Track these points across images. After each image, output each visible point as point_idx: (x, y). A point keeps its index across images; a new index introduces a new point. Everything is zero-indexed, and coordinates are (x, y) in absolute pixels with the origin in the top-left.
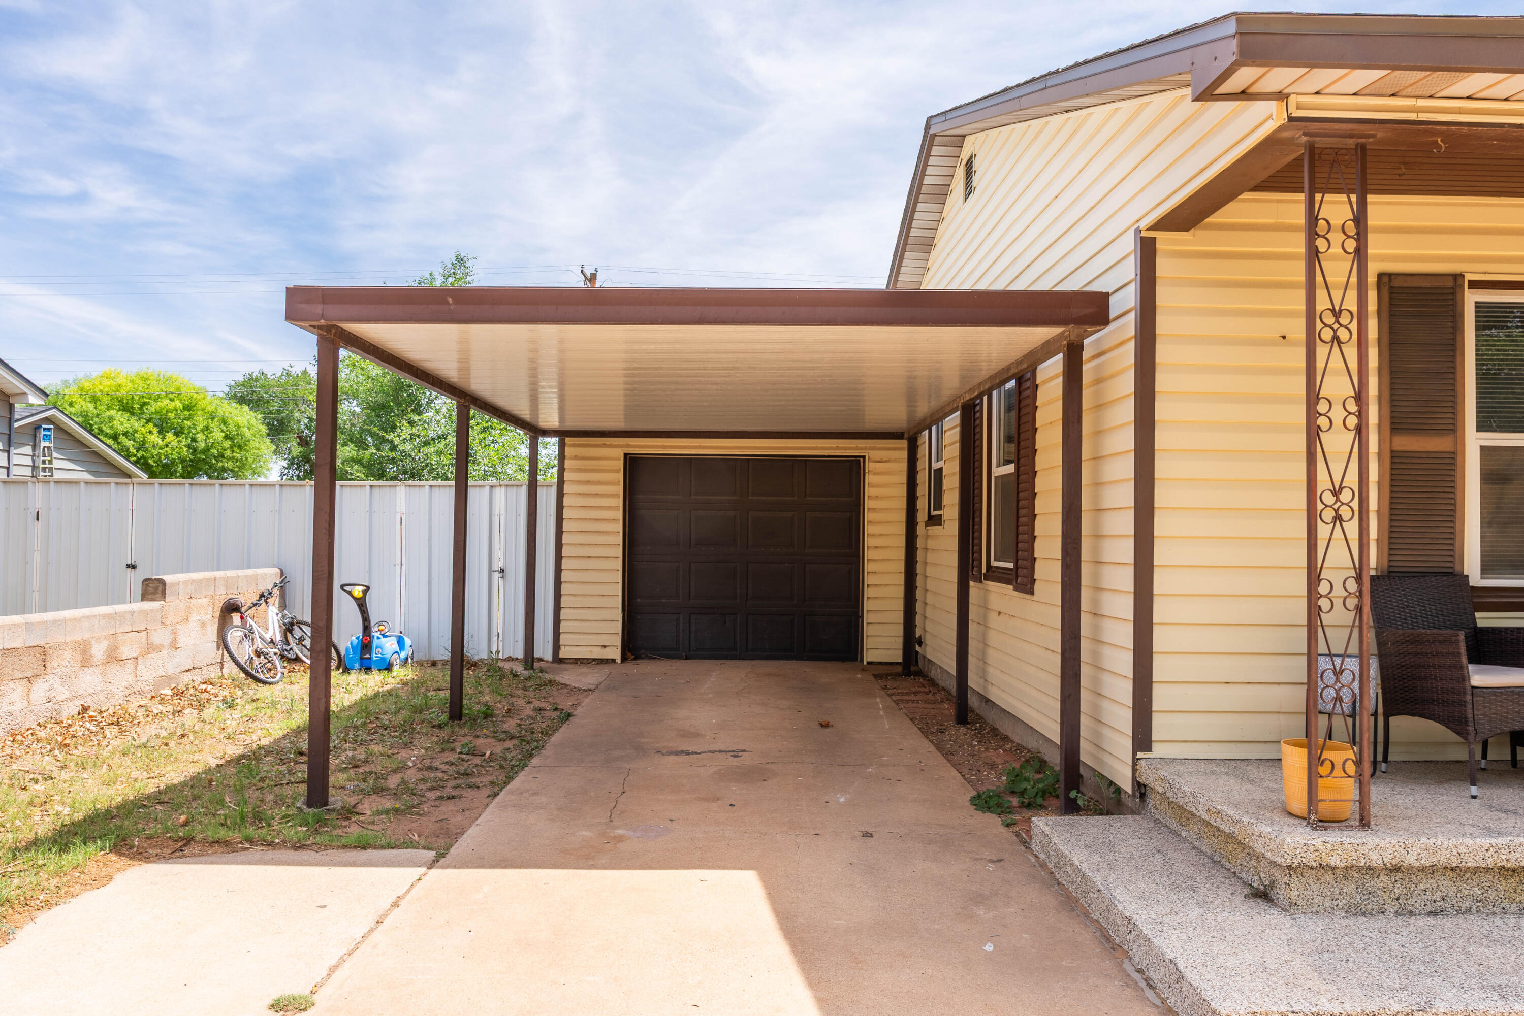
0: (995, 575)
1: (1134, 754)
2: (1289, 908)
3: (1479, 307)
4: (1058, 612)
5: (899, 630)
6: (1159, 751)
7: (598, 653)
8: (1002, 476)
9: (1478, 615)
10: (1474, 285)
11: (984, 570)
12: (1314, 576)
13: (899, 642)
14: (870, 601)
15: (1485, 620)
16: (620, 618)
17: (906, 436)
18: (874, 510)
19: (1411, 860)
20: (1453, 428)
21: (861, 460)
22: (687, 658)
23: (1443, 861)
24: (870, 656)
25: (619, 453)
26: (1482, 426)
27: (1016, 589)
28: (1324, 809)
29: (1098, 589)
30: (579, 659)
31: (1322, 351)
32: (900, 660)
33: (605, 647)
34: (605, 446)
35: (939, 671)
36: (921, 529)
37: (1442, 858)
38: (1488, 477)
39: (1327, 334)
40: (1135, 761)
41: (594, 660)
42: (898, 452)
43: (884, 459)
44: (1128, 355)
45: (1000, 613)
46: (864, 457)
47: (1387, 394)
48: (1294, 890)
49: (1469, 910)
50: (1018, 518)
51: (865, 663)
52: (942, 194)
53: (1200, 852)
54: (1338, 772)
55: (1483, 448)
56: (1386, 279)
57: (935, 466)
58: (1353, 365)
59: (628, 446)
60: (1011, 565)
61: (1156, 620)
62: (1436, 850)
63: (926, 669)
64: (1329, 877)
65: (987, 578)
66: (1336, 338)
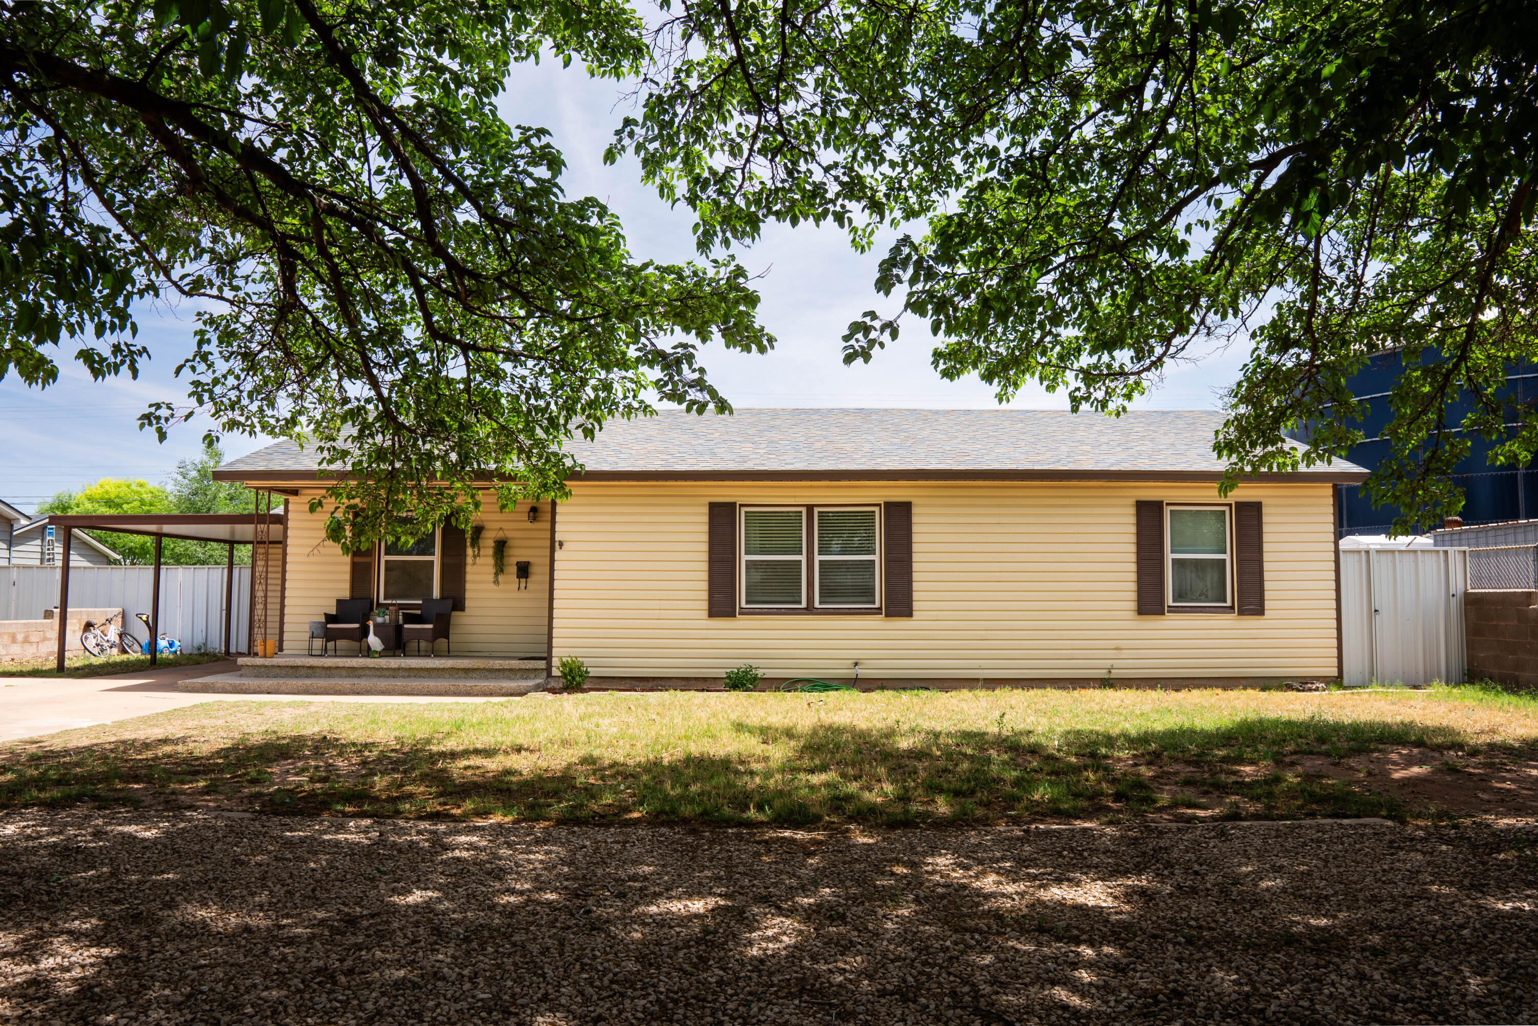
38: (387, 570)
55: (386, 561)
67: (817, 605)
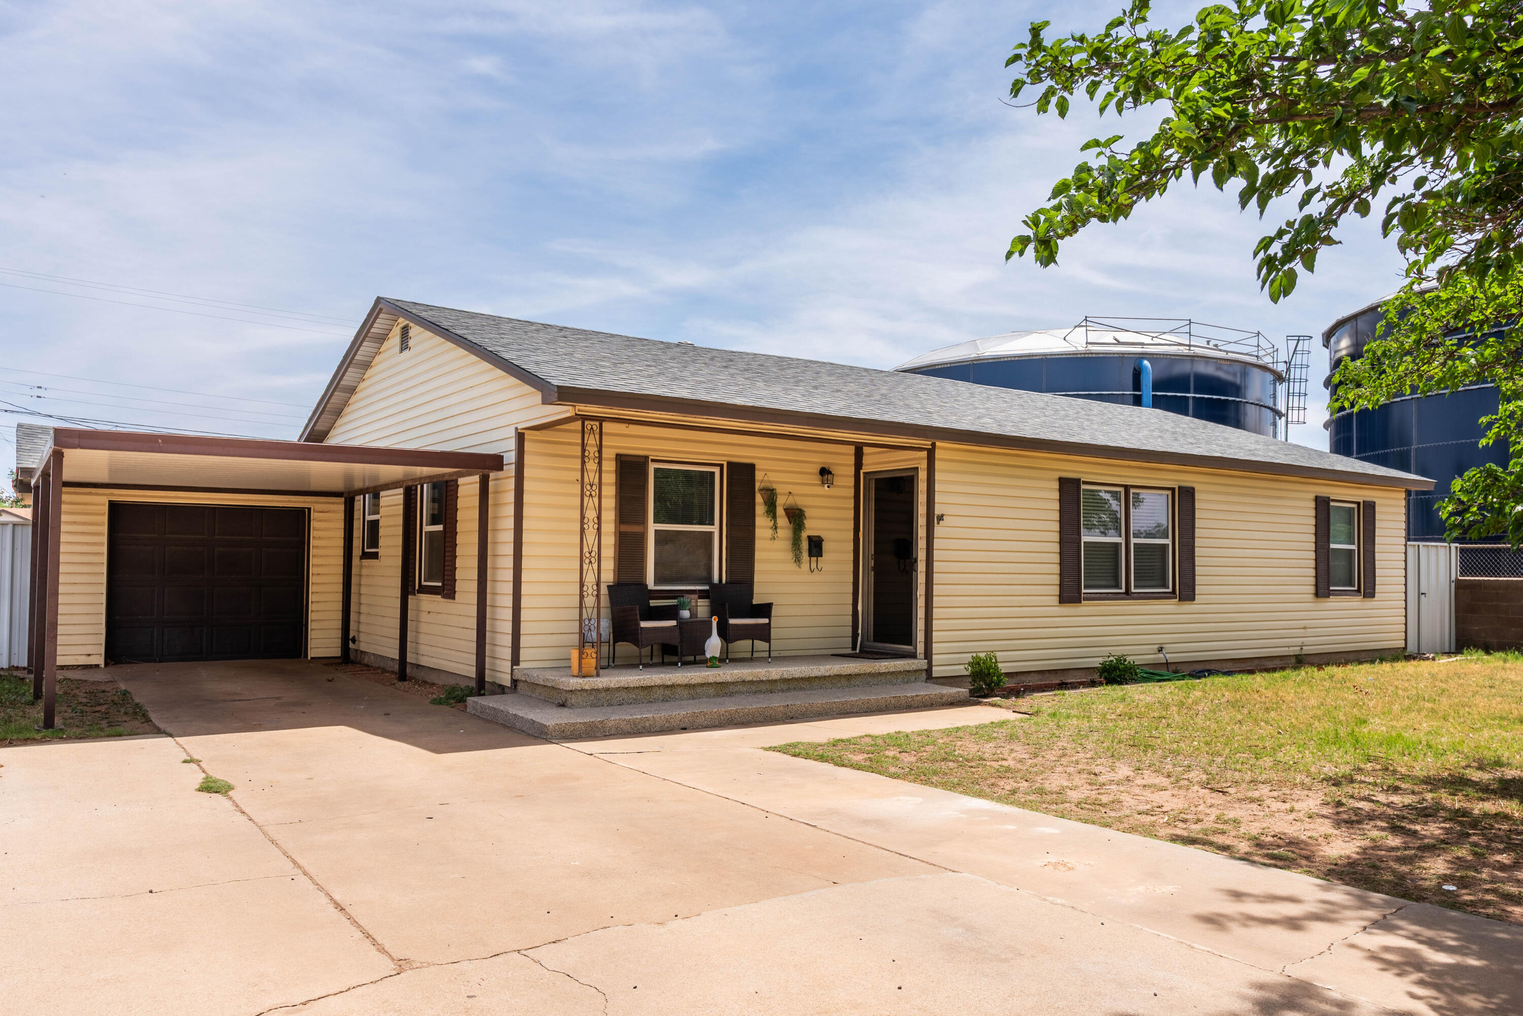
0: (424, 590)
1: (512, 667)
2: (572, 706)
3: (657, 470)
4: (475, 608)
5: (338, 634)
6: (523, 665)
7: (83, 661)
8: (430, 532)
9: (651, 601)
10: (653, 460)
11: (417, 588)
12: (582, 585)
13: (338, 643)
14: (313, 613)
15: (653, 603)
16: (104, 631)
17: (345, 495)
18: (317, 547)
19: (612, 685)
20: (643, 522)
21: (307, 510)
22: (160, 662)
23: (623, 685)
24: (311, 654)
25: (105, 500)
26: (656, 521)
27: (443, 597)
28: (584, 671)
29: (494, 594)
30: (65, 666)
31: (586, 499)
32: (340, 655)
33: (89, 655)
34: (90, 494)
35: (372, 657)
36: (356, 561)
37: (622, 684)
38: (657, 542)
39: (588, 493)
40: (512, 670)
41: (79, 666)
42: (338, 507)
43: (325, 510)
44: (511, 484)
45: (429, 612)
46: (309, 509)
47: (618, 506)
48: (573, 699)
49: (631, 703)
50: (445, 557)
51: (309, 658)
52: (382, 339)
53: (540, 699)
54: (589, 657)
55: (656, 530)
56: (619, 457)
57: (369, 518)
58: (597, 505)
59: (112, 494)
60: (440, 584)
61: (522, 606)
62: (620, 681)
63: (359, 659)
64: (585, 694)
65: (419, 592)
66: (591, 495)
67: (1133, 590)
